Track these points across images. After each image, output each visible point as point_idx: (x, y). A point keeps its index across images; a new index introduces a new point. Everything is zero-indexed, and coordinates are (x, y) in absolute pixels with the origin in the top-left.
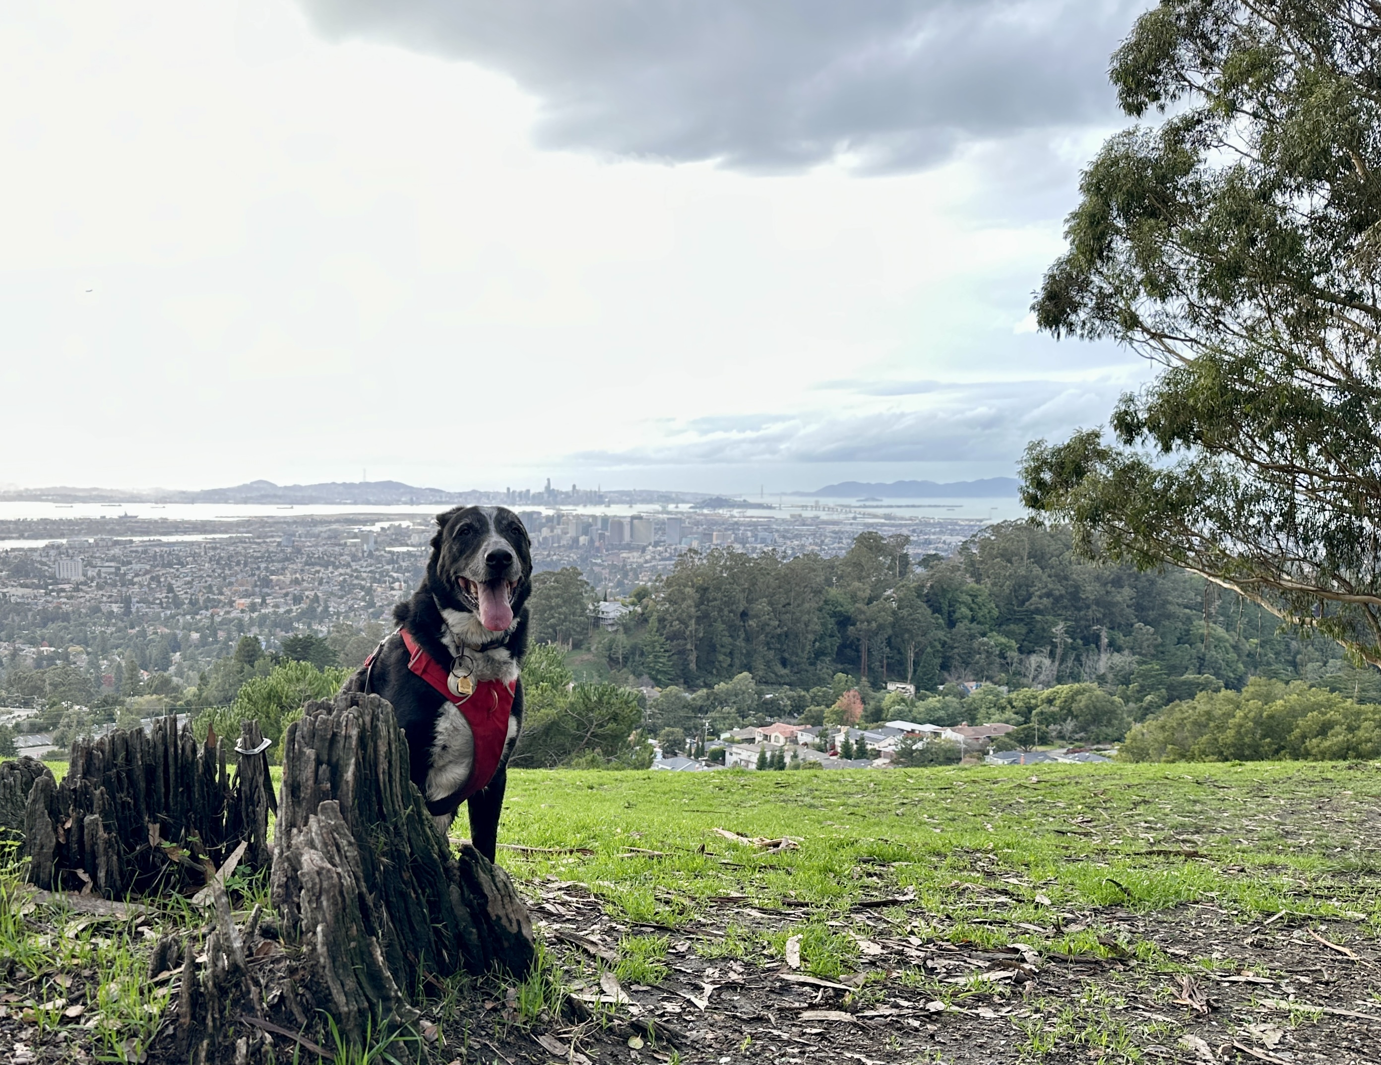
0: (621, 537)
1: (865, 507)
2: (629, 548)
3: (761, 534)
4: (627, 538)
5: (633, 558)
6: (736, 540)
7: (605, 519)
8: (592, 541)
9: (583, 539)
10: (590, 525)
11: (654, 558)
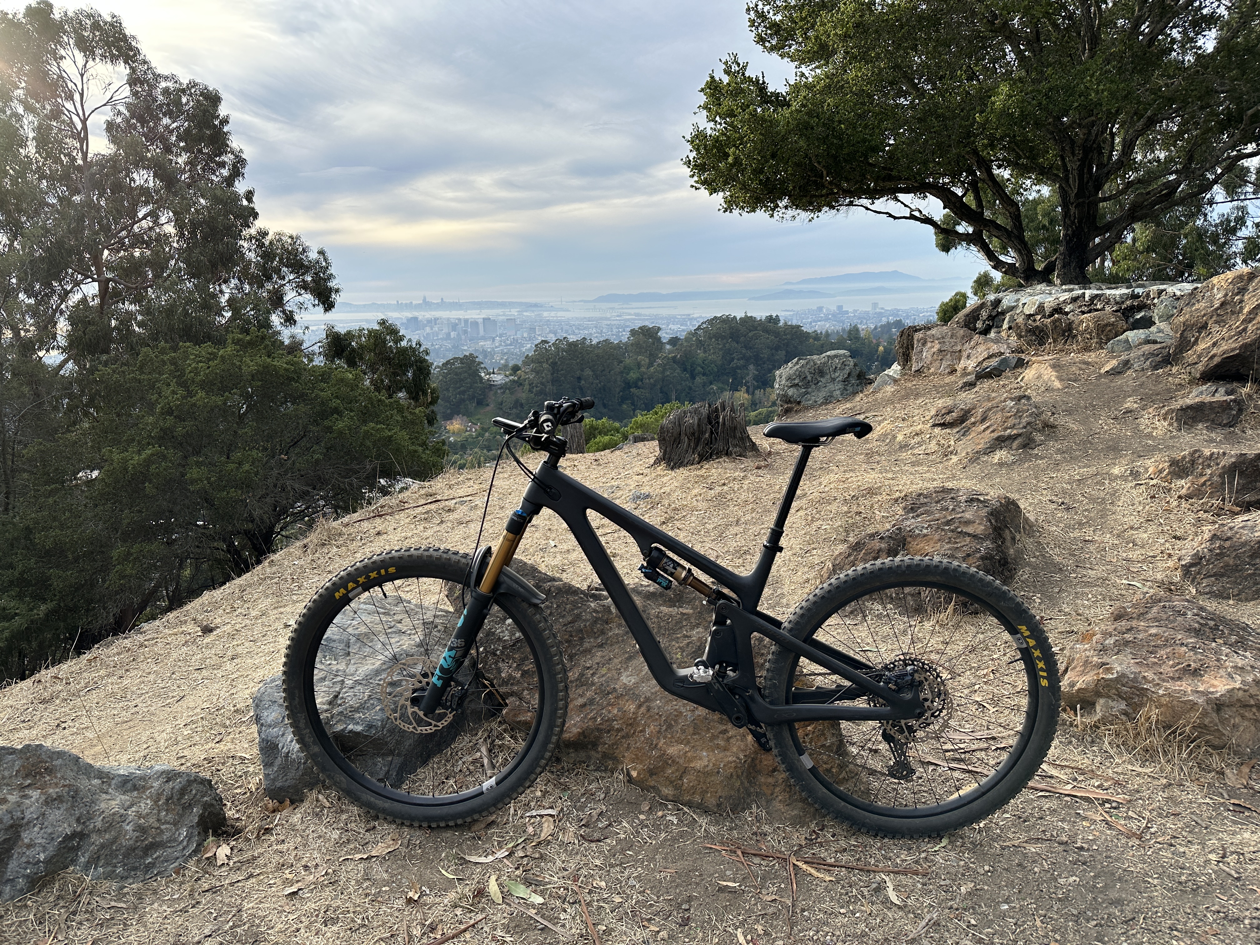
0: (478, 333)
1: (622, 308)
2: (484, 338)
3: (565, 327)
4: (482, 332)
5: (487, 345)
6: (550, 332)
7: (466, 321)
8: (458, 335)
9: (453, 334)
10: (457, 325)
11: (501, 345)
